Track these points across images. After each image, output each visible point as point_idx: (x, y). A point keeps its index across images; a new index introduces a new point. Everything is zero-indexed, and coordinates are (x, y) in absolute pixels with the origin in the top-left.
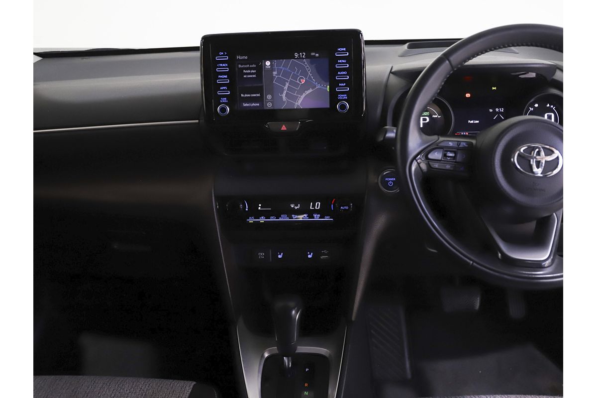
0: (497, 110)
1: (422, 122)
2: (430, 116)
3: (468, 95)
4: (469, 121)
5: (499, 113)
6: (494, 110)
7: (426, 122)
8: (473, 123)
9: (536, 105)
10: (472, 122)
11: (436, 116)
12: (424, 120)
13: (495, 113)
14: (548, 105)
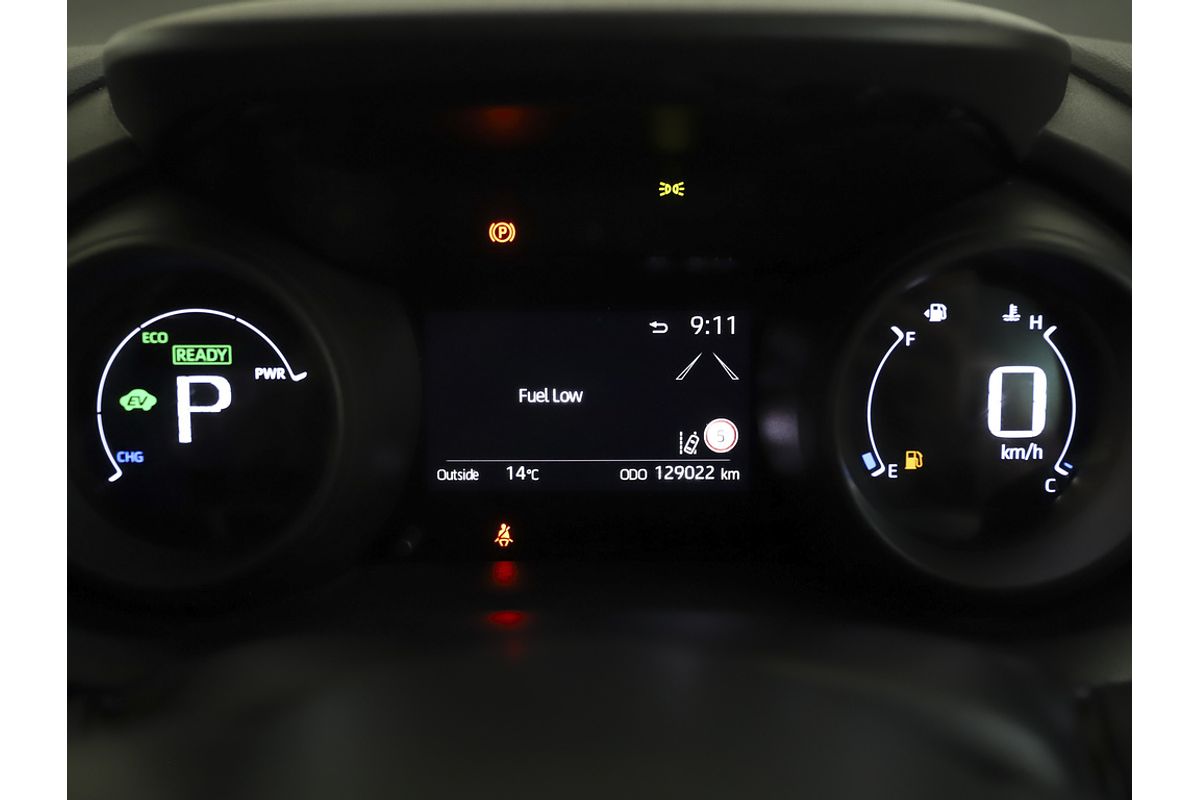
0: (698, 324)
1: (185, 410)
2: (237, 373)
3: (503, 232)
4: (522, 394)
5: (709, 343)
6: (681, 328)
7: (216, 408)
8: (550, 407)
9: (937, 313)
10: (540, 397)
11: (278, 373)
12: (205, 394)
13: (682, 341)
14: (1012, 315)
